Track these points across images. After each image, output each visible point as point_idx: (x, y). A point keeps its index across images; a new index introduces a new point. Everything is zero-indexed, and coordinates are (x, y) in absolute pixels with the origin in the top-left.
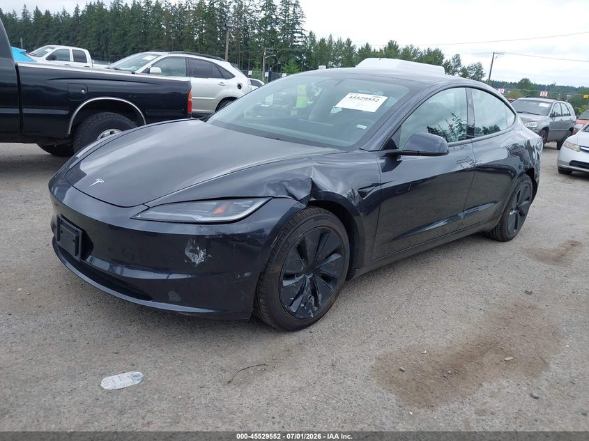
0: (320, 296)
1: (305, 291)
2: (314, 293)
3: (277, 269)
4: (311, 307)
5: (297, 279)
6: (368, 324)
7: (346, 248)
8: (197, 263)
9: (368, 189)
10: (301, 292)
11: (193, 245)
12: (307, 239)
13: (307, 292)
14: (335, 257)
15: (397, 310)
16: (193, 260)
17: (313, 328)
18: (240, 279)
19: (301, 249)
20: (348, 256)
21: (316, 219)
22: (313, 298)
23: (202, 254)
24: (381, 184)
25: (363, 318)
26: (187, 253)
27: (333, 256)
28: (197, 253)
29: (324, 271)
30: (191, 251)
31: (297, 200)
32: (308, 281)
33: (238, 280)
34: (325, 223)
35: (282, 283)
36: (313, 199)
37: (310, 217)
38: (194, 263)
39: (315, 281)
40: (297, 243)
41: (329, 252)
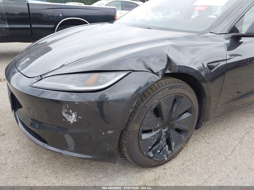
0: (173, 144)
1: (161, 141)
2: (168, 142)
3: (136, 127)
4: (165, 152)
5: (154, 133)
6: (209, 163)
7: (195, 109)
8: (72, 122)
9: (216, 64)
10: (157, 142)
11: (67, 108)
12: (162, 104)
13: (163, 142)
14: (186, 115)
15: (232, 152)
16: (68, 120)
17: (167, 166)
18: (104, 135)
19: (157, 112)
20: (197, 114)
21: (170, 88)
22: (167, 146)
23: (74, 116)
24: (226, 60)
25: (206, 158)
26: (64, 115)
27: (184, 114)
28: (71, 115)
29: (177, 126)
30: (66, 113)
31: (153, 73)
32: (164, 134)
33: (103, 136)
34: (178, 91)
35: (141, 137)
36: (168, 72)
37: (166, 87)
38: (70, 122)
39: (170, 133)
40: (154, 107)
41: (181, 113)
